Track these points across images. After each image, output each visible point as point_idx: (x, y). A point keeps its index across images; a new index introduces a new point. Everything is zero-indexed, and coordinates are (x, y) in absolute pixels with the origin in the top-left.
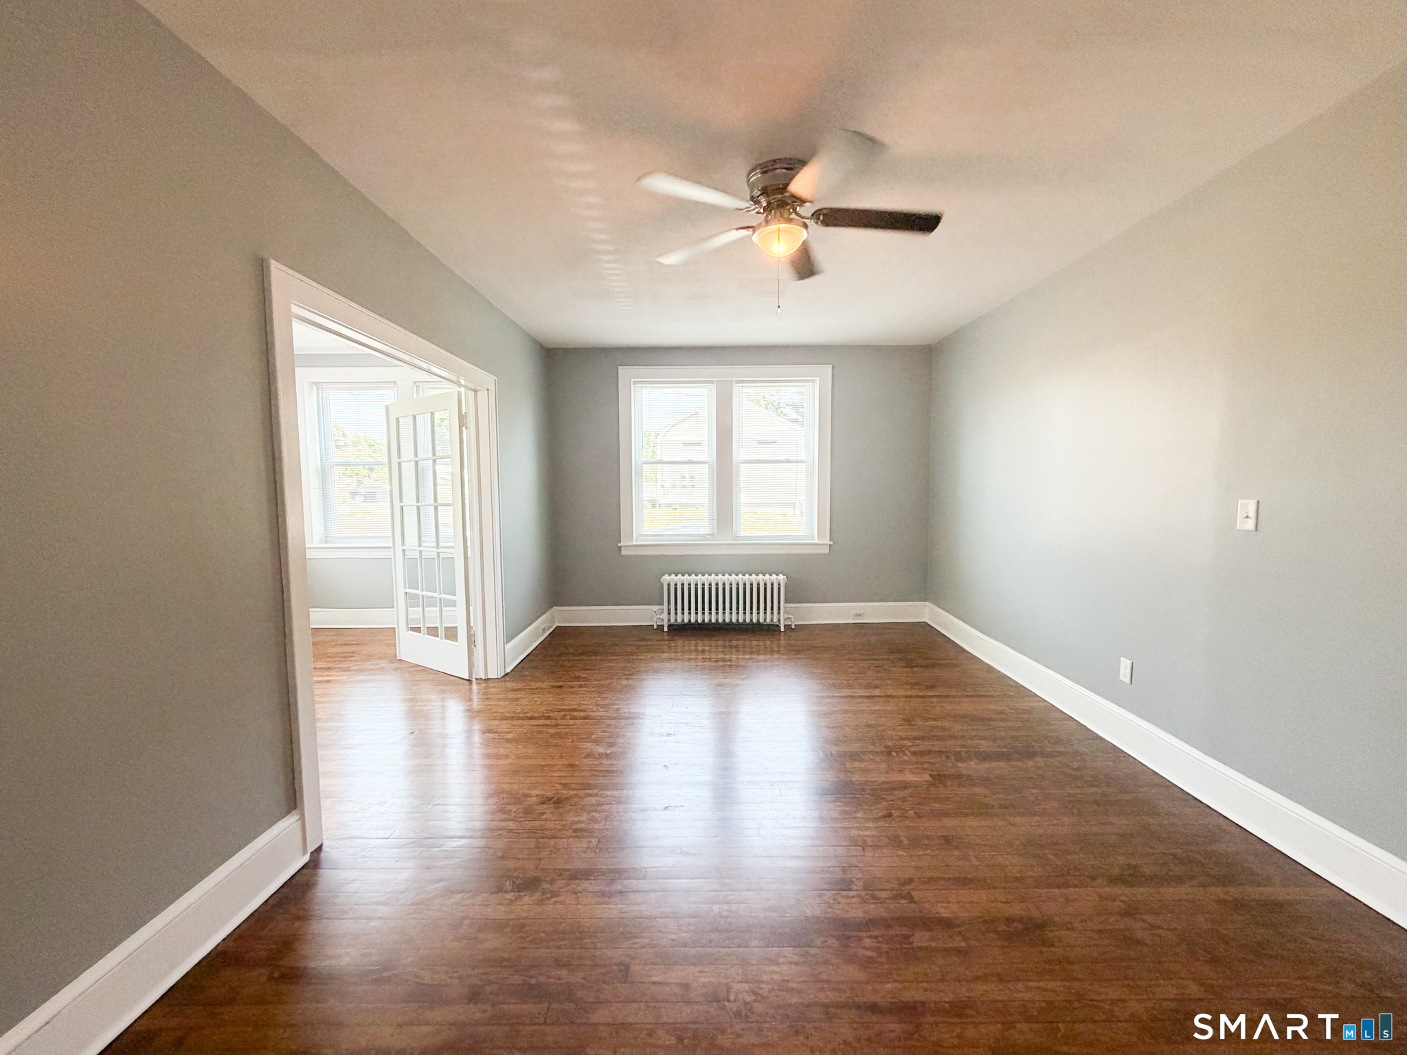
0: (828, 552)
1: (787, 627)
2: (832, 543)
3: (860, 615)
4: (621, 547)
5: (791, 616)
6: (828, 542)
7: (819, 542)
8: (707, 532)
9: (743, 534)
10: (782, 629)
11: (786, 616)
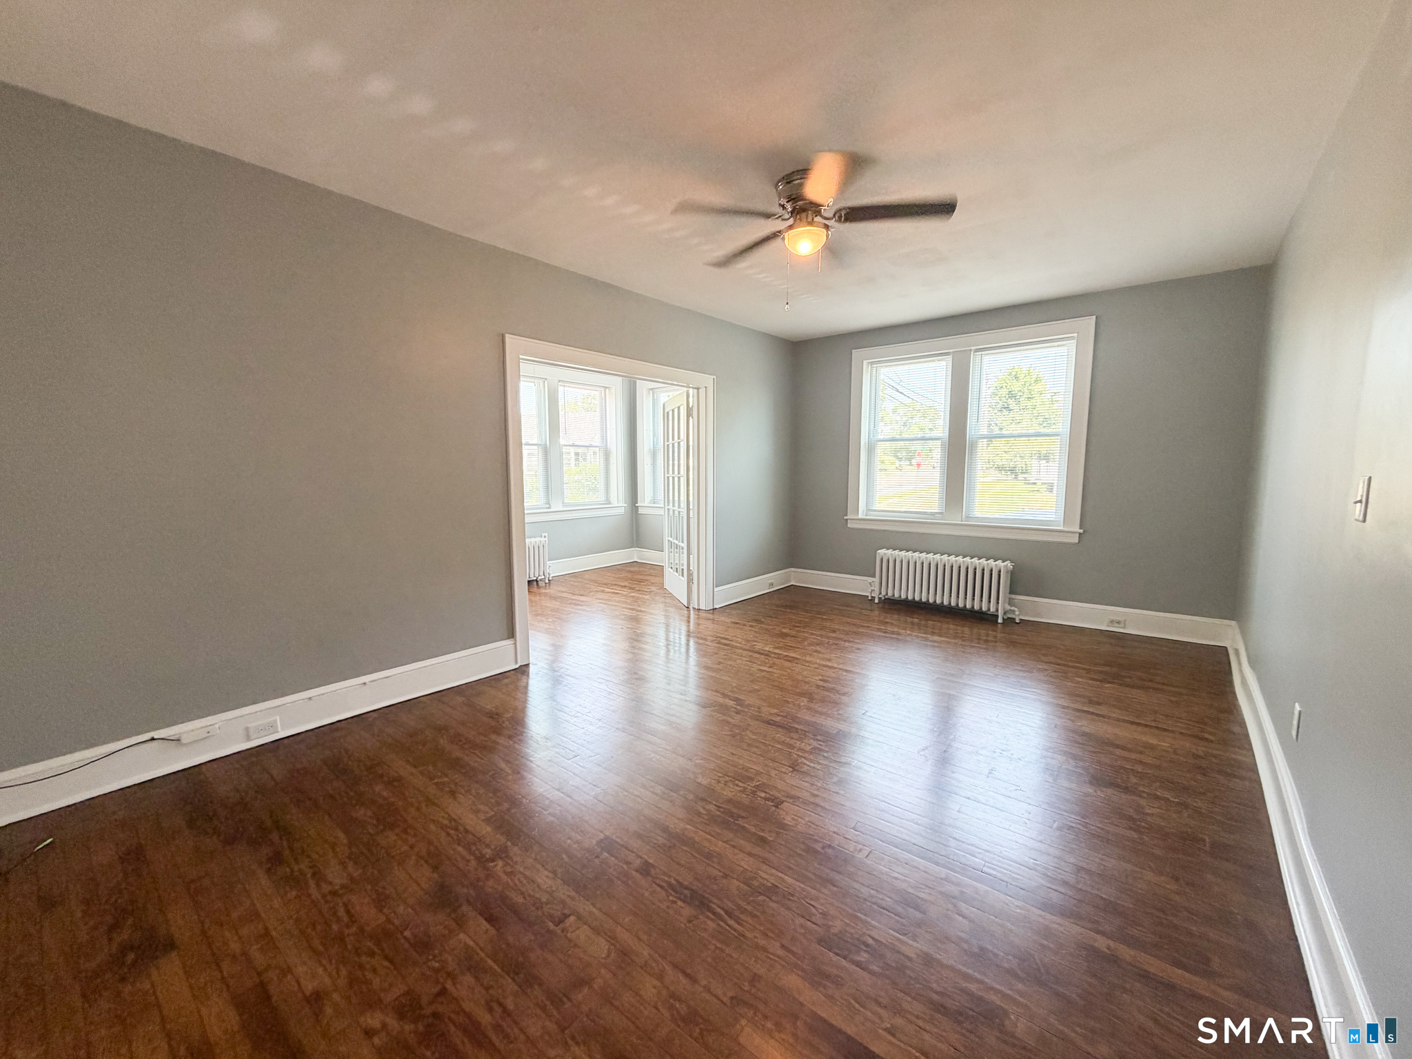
0: (1077, 541)
1: (1009, 621)
2: (1081, 531)
3: (1119, 622)
4: (847, 520)
5: (1016, 609)
6: (1076, 528)
7: (1066, 529)
8: (937, 511)
9: (978, 514)
10: (1000, 621)
11: (1008, 607)
